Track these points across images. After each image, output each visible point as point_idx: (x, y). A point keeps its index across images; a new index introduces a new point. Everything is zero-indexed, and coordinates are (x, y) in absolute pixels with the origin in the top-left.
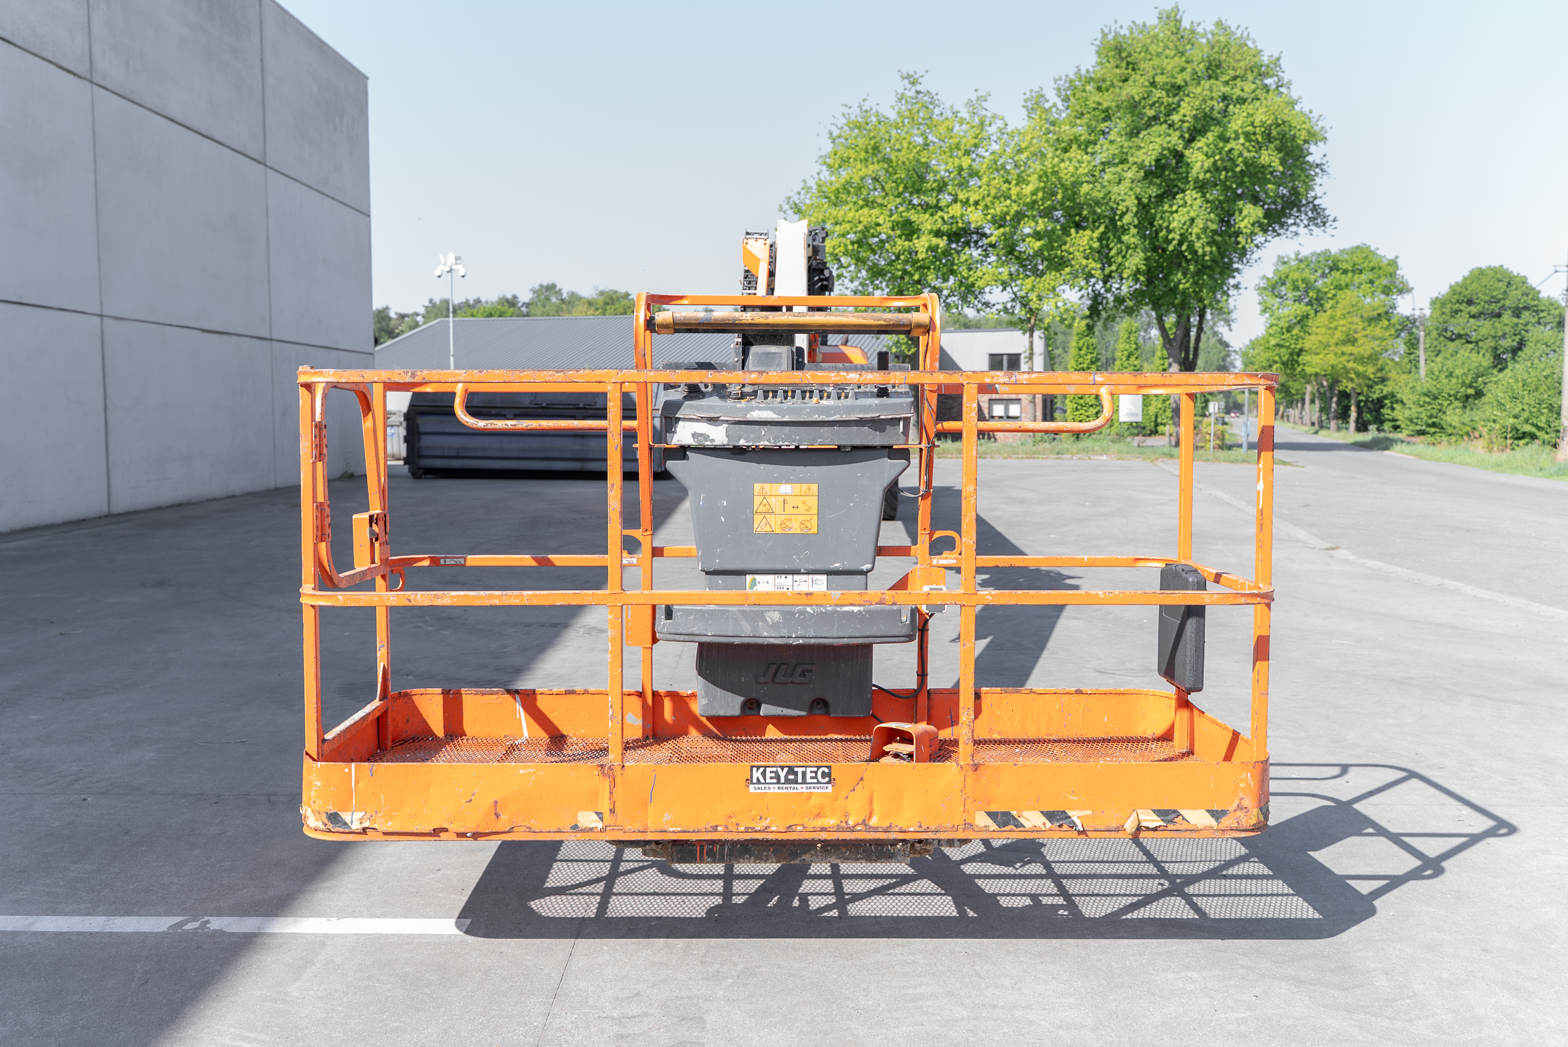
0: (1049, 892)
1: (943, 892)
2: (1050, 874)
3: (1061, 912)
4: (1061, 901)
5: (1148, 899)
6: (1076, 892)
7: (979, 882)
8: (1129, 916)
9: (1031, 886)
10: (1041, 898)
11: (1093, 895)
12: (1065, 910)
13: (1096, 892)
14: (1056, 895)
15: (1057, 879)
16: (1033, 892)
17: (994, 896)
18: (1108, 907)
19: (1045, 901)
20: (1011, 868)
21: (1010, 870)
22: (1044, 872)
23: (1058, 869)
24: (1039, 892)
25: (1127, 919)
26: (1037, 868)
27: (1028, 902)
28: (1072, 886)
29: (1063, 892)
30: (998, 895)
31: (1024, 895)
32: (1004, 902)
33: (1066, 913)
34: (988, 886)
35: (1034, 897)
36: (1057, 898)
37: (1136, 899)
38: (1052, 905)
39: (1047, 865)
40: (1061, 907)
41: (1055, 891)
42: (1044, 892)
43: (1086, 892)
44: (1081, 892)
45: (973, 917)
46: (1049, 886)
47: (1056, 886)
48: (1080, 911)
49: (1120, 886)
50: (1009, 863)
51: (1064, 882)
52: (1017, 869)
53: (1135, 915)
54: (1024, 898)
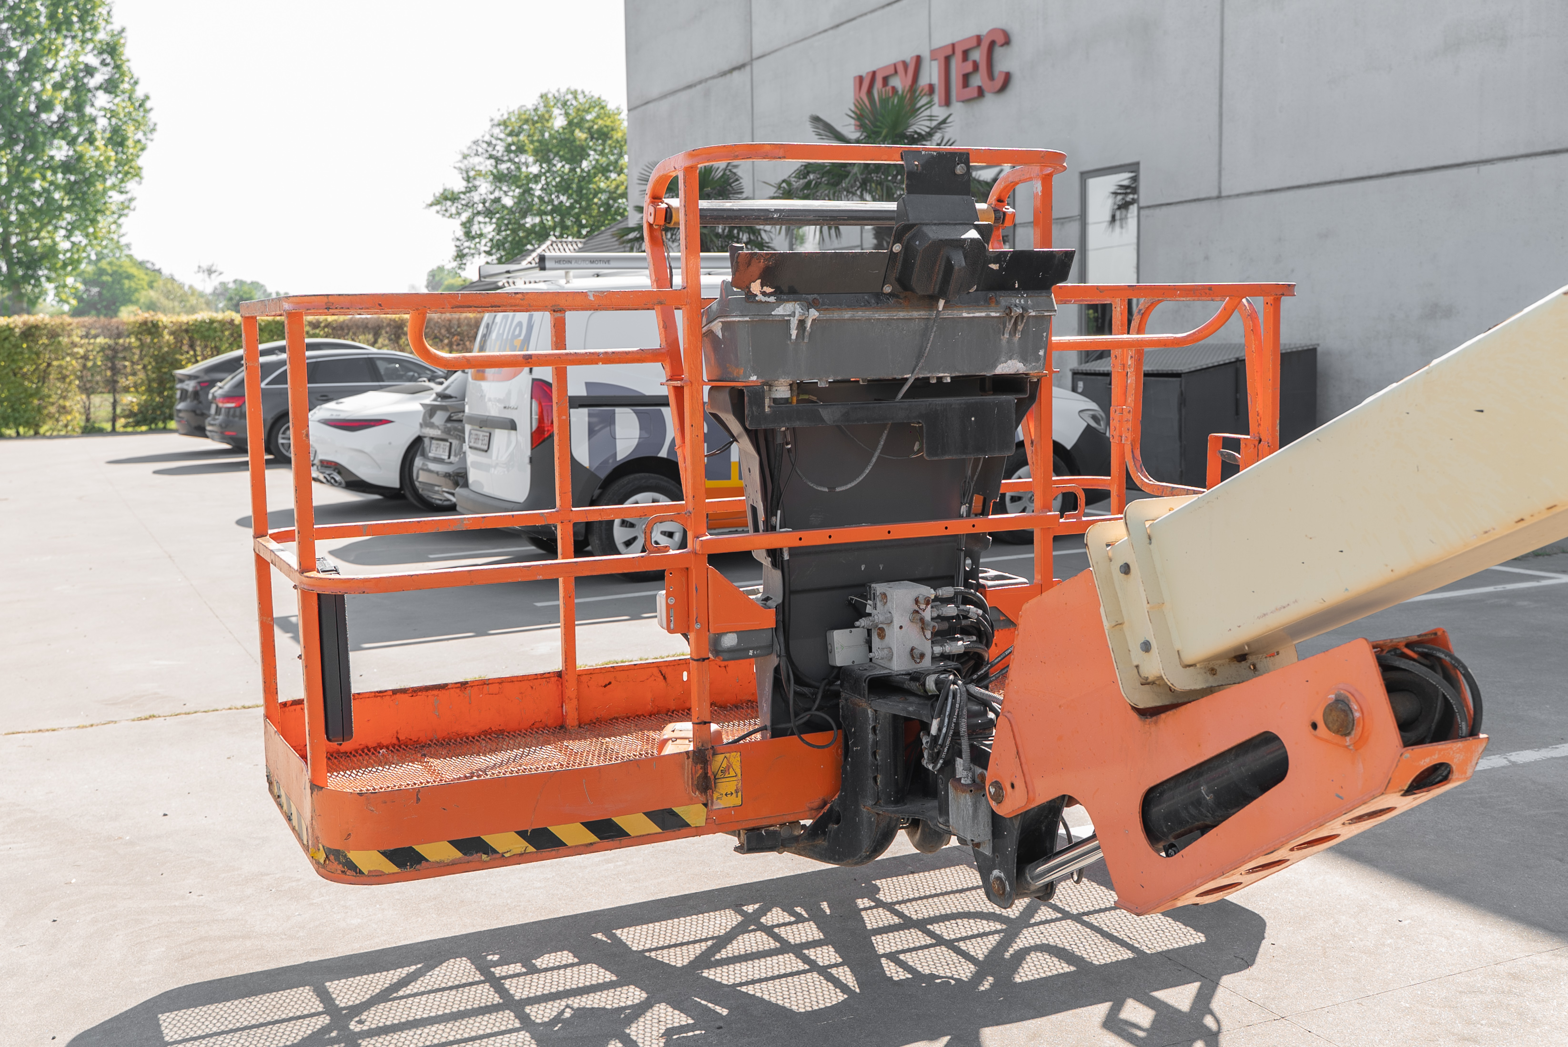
0: (515, 980)
1: (647, 954)
2: (517, 1006)
3: (496, 958)
4: (498, 971)
5: (385, 996)
6: (480, 987)
7: (610, 977)
8: (413, 968)
9: (539, 985)
10: (524, 970)
11: (457, 987)
12: (491, 960)
13: (454, 992)
14: (505, 978)
15: (509, 1003)
16: (535, 976)
17: (583, 961)
18: (439, 975)
19: (518, 968)
20: (576, 1006)
21: (577, 1002)
22: (528, 1009)
23: (507, 1019)
24: (528, 978)
25: (416, 964)
26: (541, 1013)
27: (539, 963)
28: (487, 995)
29: (497, 984)
30: (578, 964)
31: (546, 970)
32: (567, 957)
33: (489, 958)
34: (594, 973)
35: (533, 970)
36: (503, 974)
37: (401, 993)
38: (508, 964)
39: (526, 1023)
40: (496, 964)
41: (507, 983)
42: (521, 979)
43: (467, 989)
44: (473, 988)
45: (596, 933)
46: (519, 989)
47: (507, 991)
48: (472, 963)
49: (419, 1009)
50: (581, 1013)
51: (497, 1000)
52: (567, 1006)
53: (403, 972)
54: (544, 966)
